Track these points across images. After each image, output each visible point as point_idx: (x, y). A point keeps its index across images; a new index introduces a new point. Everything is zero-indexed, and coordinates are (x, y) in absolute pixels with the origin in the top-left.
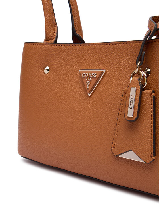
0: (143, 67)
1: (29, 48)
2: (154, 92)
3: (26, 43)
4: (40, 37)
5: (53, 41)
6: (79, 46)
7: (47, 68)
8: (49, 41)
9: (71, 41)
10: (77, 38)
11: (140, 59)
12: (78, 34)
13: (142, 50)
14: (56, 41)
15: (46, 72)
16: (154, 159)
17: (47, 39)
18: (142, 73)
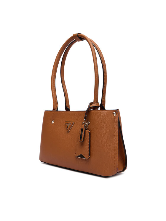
0: (87, 121)
1: (47, 113)
2: (90, 131)
3: (45, 111)
4: (51, 108)
5: (56, 110)
6: (68, 112)
7: (53, 121)
8: (54, 110)
9: (65, 110)
10: (67, 109)
11: (85, 118)
12: (67, 107)
13: (86, 114)
14: (57, 110)
15: (53, 123)
16: (89, 157)
17: (53, 109)
18: (86, 123)
